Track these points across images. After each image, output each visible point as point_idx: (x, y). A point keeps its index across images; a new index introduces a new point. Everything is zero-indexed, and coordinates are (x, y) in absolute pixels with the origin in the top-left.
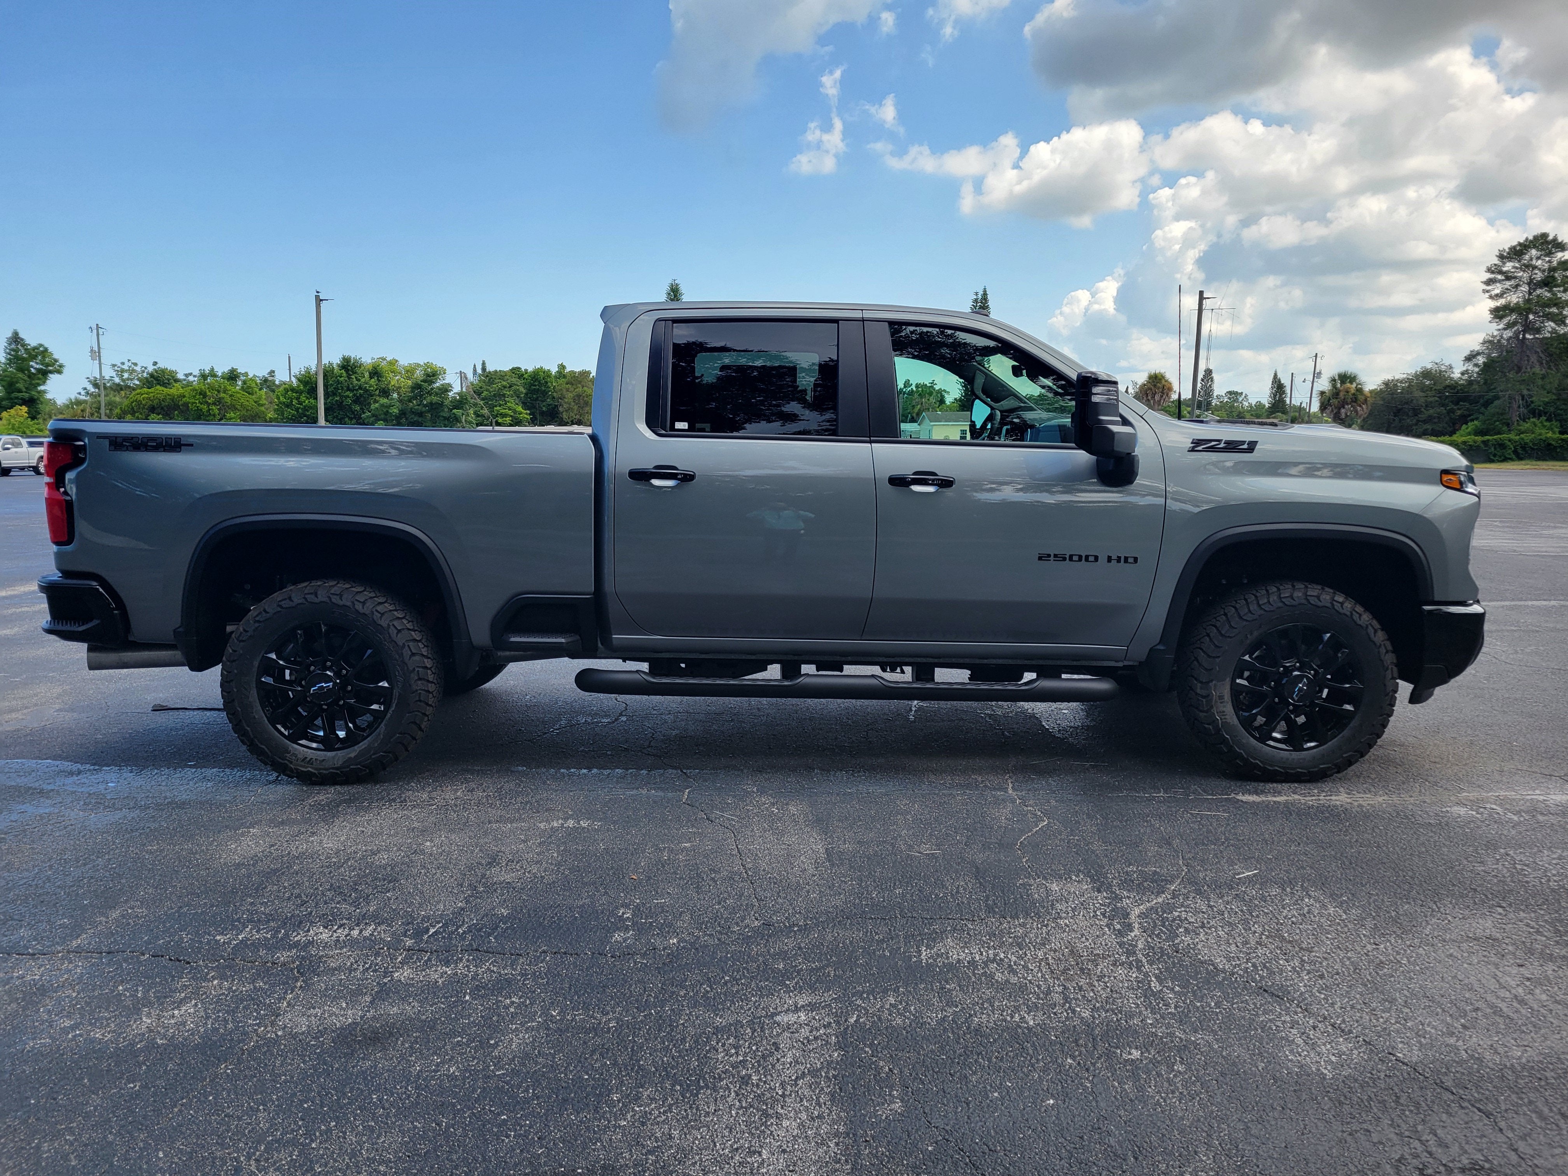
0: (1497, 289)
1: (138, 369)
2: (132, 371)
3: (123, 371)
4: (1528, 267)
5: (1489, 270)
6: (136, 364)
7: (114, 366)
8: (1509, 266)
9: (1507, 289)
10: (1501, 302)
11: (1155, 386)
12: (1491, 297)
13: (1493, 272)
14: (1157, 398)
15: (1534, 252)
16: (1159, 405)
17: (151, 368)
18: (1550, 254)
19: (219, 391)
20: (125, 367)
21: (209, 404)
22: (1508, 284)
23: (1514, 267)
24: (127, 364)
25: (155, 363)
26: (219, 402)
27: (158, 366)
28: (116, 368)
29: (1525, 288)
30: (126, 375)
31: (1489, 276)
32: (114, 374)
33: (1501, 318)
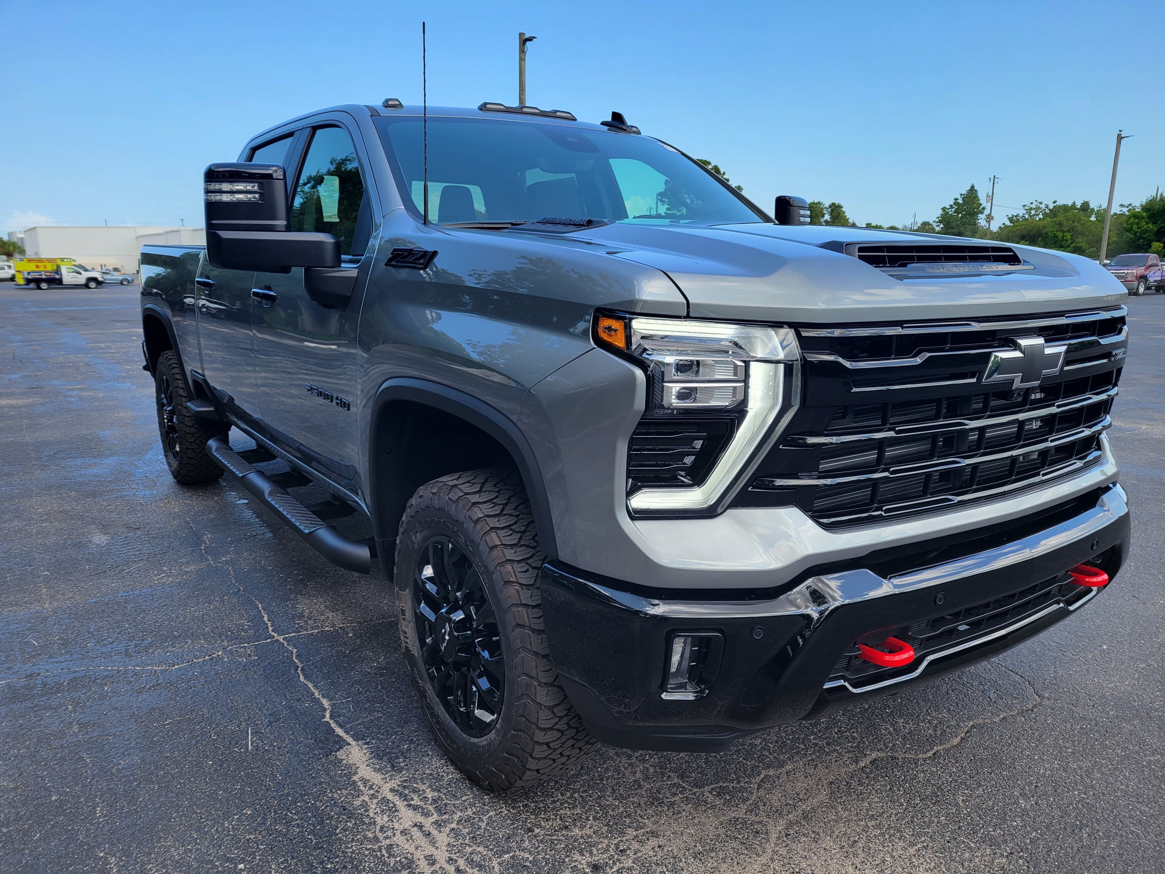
1: (1043, 206)
2: (1037, 209)
3: (1031, 209)
6: (1041, 203)
7: (1024, 206)
17: (1051, 206)
19: (1073, 222)
20: (1034, 206)
21: (1064, 232)
24: (1035, 203)
25: (1055, 202)
26: (1071, 230)
27: (1057, 203)
28: (1026, 208)
30: (1033, 212)
32: (1025, 212)
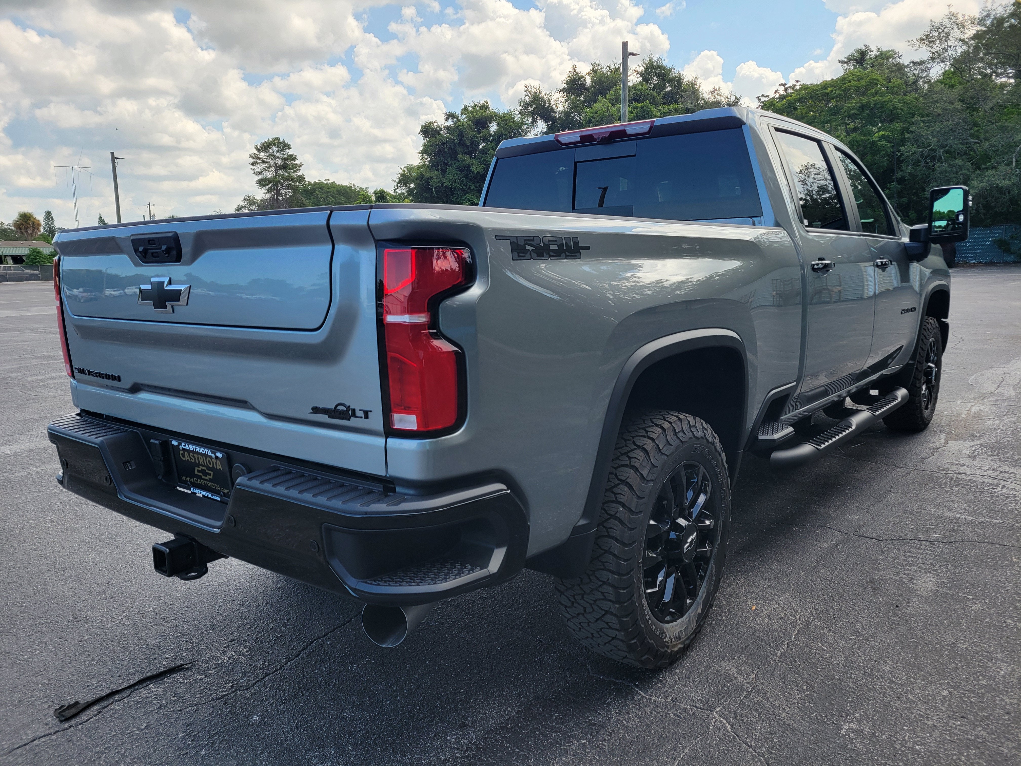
0: (258, 168)
4: (271, 156)
5: (251, 157)
8: (262, 155)
9: (264, 169)
10: (261, 177)
11: (26, 222)
12: (255, 173)
13: (253, 158)
14: (30, 231)
15: (274, 148)
16: (32, 236)
18: (283, 150)
22: (264, 166)
23: (265, 156)
29: (273, 169)
31: (252, 160)
33: (264, 186)
